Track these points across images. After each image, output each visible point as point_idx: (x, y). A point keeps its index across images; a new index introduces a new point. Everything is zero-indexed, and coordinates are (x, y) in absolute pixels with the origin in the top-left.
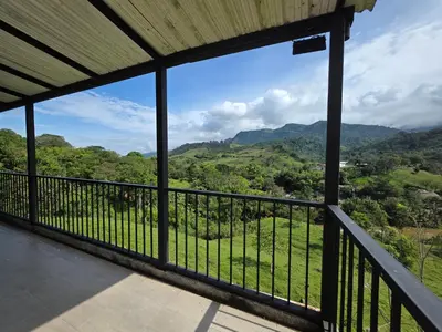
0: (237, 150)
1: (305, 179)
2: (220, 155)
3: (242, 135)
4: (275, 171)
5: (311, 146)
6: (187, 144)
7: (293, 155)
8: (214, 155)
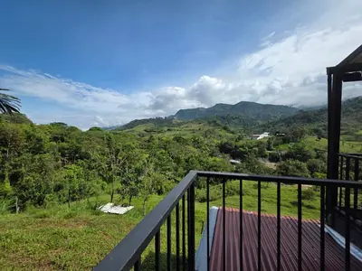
0: (179, 125)
1: (242, 147)
2: (166, 128)
3: (181, 113)
4: (216, 141)
5: (236, 121)
6: (136, 121)
7: (225, 128)
8: (160, 129)
